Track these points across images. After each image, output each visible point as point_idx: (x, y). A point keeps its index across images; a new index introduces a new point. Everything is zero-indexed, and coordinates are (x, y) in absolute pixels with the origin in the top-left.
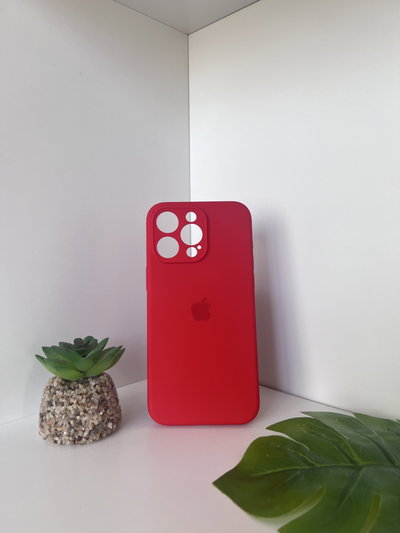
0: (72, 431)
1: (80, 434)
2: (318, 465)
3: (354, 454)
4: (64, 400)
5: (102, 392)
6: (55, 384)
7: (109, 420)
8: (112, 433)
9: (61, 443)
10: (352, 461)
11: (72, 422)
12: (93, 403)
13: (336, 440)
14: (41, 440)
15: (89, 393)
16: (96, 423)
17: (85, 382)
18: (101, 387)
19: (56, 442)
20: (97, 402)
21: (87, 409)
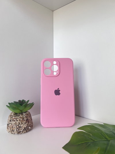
0: (18, 129)
1: (20, 130)
2: (96, 140)
4: (15, 120)
5: (27, 117)
6: (12, 114)
7: (29, 126)
8: (30, 130)
9: (14, 134)
10: (106, 139)
11: (17, 127)
12: (24, 120)
13: (100, 132)
14: (8, 133)
15: (23, 117)
16: (25, 127)
17: (22, 114)
18: (27, 115)
19: (12, 133)
20: (25, 120)
21: (22, 122)
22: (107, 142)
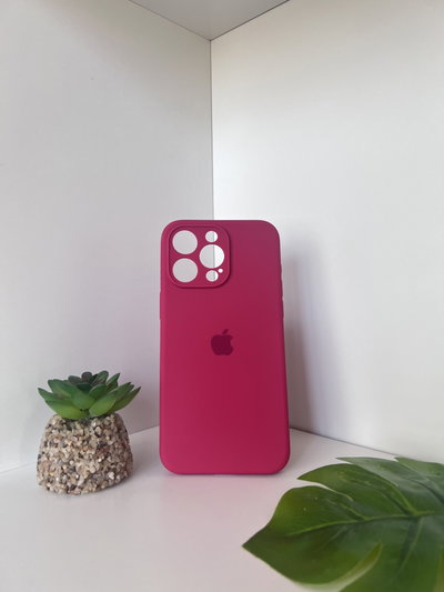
0: (64, 478)
1: (74, 482)
2: (366, 519)
3: (407, 503)
4: (58, 441)
5: (103, 435)
7: (109, 468)
8: (115, 485)
9: (54, 491)
10: (406, 512)
11: (65, 468)
12: (91, 448)
13: (384, 488)
15: (87, 435)
16: (93, 471)
17: (86, 424)
18: (103, 429)
20: (95, 446)
21: (83, 453)
22: (410, 523)
